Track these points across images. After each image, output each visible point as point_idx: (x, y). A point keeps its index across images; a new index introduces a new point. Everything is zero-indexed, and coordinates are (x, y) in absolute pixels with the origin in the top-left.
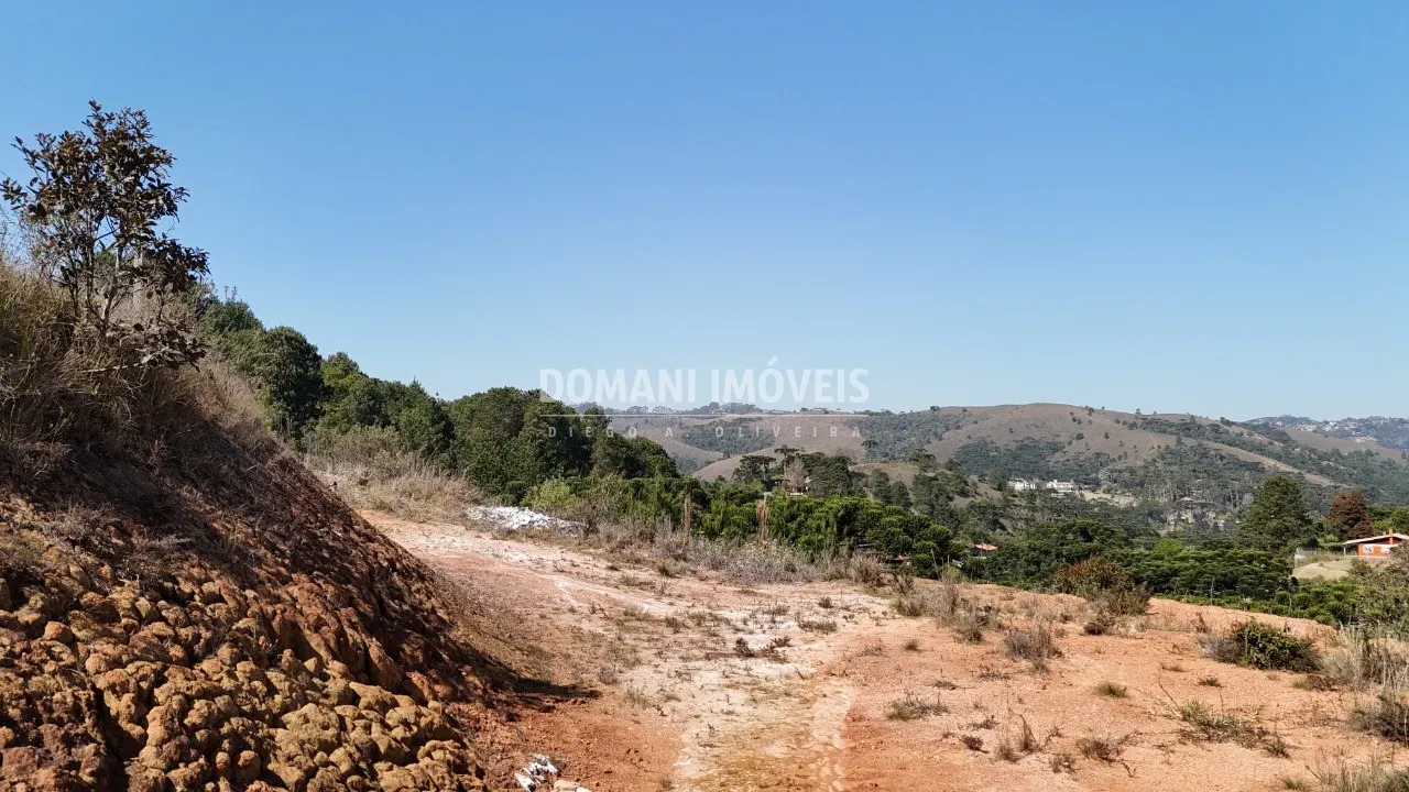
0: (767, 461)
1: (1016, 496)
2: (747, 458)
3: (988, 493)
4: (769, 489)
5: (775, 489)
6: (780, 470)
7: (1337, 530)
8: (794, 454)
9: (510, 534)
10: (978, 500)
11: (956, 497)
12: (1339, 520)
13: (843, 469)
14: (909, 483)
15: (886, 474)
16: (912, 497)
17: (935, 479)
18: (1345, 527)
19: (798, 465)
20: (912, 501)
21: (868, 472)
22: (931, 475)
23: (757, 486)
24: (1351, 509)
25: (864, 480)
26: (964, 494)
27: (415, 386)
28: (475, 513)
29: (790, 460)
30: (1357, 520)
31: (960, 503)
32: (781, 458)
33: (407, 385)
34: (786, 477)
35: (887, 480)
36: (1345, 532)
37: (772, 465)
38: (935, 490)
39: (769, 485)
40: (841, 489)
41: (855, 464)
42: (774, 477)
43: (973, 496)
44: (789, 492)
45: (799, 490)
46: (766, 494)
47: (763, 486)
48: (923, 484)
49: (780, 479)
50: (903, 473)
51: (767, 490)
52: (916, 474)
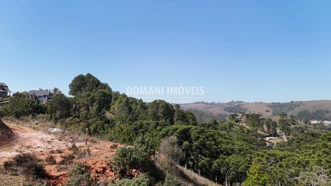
0: (237, 116)
1: (311, 125)
2: (231, 115)
3: (301, 123)
4: (237, 123)
5: (239, 122)
6: (241, 118)
8: (245, 114)
9: (50, 133)
10: (298, 126)
11: (292, 125)
13: (257, 118)
14: (277, 122)
15: (271, 119)
16: (278, 125)
17: (286, 120)
19: (245, 116)
20: (278, 126)
21: (267, 119)
22: (284, 119)
23: (234, 122)
25: (265, 120)
26: (294, 124)
27: (141, 99)
28: (50, 129)
29: (243, 115)
31: (293, 126)
32: (241, 115)
33: (139, 100)
34: (242, 120)
35: (271, 120)
37: (238, 117)
38: (285, 123)
39: (237, 121)
40: (256, 123)
41: (263, 116)
42: (239, 120)
43: (297, 125)
44: (243, 123)
45: (245, 123)
46: (236, 124)
47: (235, 122)
48: (281, 121)
49: (241, 120)
50: (276, 119)
51: (236, 123)
52: (280, 119)
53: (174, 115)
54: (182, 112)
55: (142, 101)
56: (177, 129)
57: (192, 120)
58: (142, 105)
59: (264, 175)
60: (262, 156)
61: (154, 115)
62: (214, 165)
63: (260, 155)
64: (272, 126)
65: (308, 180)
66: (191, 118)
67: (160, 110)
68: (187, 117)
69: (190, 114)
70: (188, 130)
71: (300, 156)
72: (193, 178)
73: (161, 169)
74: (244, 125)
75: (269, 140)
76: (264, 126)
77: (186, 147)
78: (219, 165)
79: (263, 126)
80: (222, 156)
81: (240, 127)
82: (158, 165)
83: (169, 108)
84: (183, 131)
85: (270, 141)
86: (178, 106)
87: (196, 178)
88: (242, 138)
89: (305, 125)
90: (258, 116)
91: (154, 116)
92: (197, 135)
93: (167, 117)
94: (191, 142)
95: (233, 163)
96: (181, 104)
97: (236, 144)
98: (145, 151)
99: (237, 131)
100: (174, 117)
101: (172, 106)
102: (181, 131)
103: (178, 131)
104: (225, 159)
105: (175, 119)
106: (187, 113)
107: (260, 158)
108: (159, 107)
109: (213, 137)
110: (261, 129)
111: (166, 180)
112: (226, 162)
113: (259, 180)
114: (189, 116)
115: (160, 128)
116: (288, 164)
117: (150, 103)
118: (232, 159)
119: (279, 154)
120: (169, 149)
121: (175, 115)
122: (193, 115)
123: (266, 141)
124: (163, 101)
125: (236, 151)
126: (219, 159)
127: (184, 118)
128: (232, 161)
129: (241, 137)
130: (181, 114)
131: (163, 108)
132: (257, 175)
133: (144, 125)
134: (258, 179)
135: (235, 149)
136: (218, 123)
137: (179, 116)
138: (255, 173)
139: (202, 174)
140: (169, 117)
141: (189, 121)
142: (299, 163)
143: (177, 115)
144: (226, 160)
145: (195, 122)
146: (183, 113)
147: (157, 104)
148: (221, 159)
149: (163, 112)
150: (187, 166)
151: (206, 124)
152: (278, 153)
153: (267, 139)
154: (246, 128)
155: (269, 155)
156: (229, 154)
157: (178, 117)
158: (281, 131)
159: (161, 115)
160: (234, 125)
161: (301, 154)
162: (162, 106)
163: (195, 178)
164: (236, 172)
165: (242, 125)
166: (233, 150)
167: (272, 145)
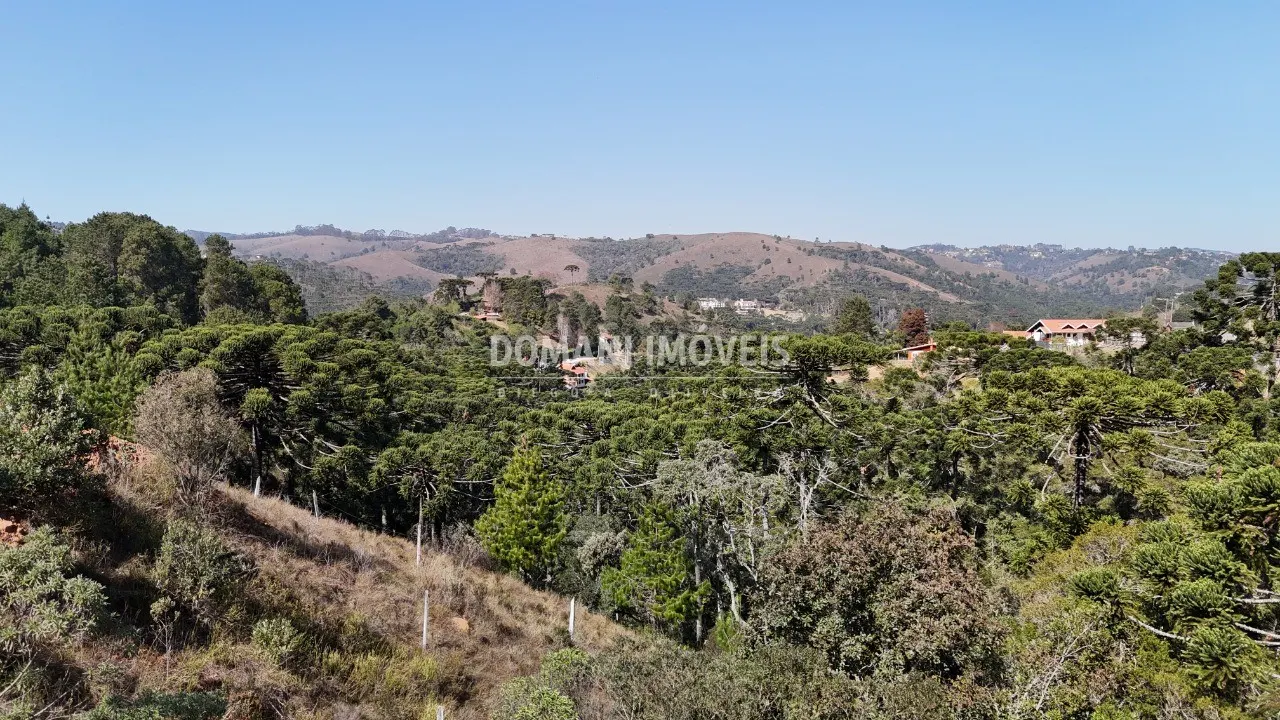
0: (465, 284)
1: (698, 314)
2: (445, 282)
3: (672, 310)
4: (467, 310)
5: (472, 309)
6: (481, 292)
7: (903, 340)
8: (494, 278)
10: (663, 319)
11: (644, 315)
12: (904, 332)
13: (538, 291)
14: (602, 304)
15: (582, 296)
16: (604, 315)
17: (628, 299)
18: (909, 338)
19: (495, 287)
20: (604, 319)
21: (568, 295)
22: (624, 295)
23: (454, 308)
24: (914, 323)
25: (563, 301)
26: (651, 312)
27: (24, 208)
29: (489, 282)
30: (918, 331)
31: (647, 320)
32: (479, 281)
33: (15, 208)
34: (485, 299)
35: (583, 301)
36: (907, 341)
37: (471, 290)
38: (625, 310)
39: (465, 306)
40: (535, 309)
41: (556, 286)
42: (474, 299)
43: (659, 315)
44: (486, 312)
45: (496, 310)
46: (463, 314)
47: (459, 307)
48: (615, 304)
49: (479, 301)
50: (599, 295)
51: (464, 311)
52: (610, 295)
53: (201, 281)
54: (239, 269)
55: (31, 215)
56: (214, 342)
57: (286, 304)
58: (32, 233)
59: (549, 486)
60: (549, 423)
61: (97, 280)
62: (375, 468)
63: (541, 420)
64: (586, 319)
65: (680, 483)
66: (278, 294)
67: (132, 261)
68: (262, 289)
69: (278, 278)
70: (266, 343)
71: (663, 413)
72: (289, 525)
73: (143, 504)
74: (492, 318)
75: (574, 368)
76: (560, 319)
77: (257, 412)
78: (397, 470)
79: (556, 321)
80: (407, 434)
81: (476, 327)
82: (123, 490)
83: (177, 250)
84: (247, 347)
85: (578, 371)
86: (220, 243)
87: (300, 525)
88: (483, 367)
89: (682, 315)
90: (539, 285)
91: (97, 287)
92: (303, 360)
93: (164, 290)
94: (278, 391)
95: (445, 456)
96: (234, 237)
97: (458, 389)
98: (58, 436)
99: (467, 339)
100: (202, 289)
101: (190, 244)
102: (235, 349)
103: (221, 349)
104: (417, 446)
105: (204, 298)
106: (263, 275)
107: (542, 429)
108: (125, 243)
109: (374, 368)
110: (550, 332)
111: (167, 546)
112: (422, 454)
113: (534, 505)
114: (270, 286)
115: (135, 340)
116: (624, 440)
117: (72, 227)
118: (444, 443)
119: (603, 411)
120: (180, 423)
121: (206, 280)
122: (290, 282)
123: (564, 373)
124: (145, 219)
125: (462, 411)
126: (396, 446)
127: (247, 295)
128: (444, 451)
129: (479, 362)
130: (233, 278)
131: (143, 250)
132: (526, 487)
133: (49, 328)
134: (531, 501)
135: (457, 407)
136: (392, 313)
137: (226, 285)
138: (521, 481)
139: (327, 509)
140: (178, 290)
141: (272, 304)
142: (657, 436)
143: (214, 281)
144: (422, 448)
145: (299, 310)
146: (242, 273)
147: (109, 229)
148: (400, 448)
149: (144, 267)
150: (261, 485)
151: (347, 317)
152: (599, 410)
153: (568, 364)
154: (496, 328)
155: (572, 418)
156: (432, 426)
157: (217, 290)
158: (610, 337)
159: (137, 281)
160: (457, 318)
161: (666, 407)
162: (134, 242)
163: (296, 525)
164: (456, 485)
165: (484, 319)
166: (448, 411)
167: (583, 385)
